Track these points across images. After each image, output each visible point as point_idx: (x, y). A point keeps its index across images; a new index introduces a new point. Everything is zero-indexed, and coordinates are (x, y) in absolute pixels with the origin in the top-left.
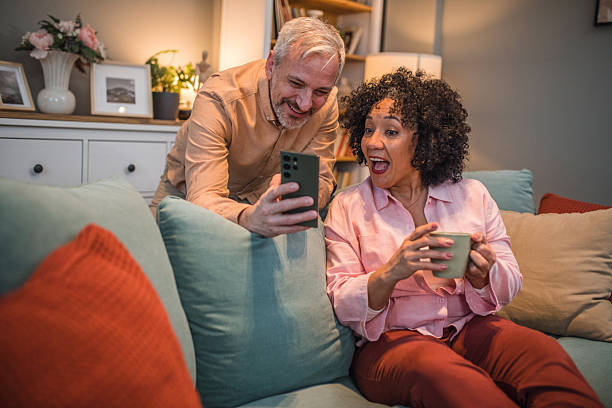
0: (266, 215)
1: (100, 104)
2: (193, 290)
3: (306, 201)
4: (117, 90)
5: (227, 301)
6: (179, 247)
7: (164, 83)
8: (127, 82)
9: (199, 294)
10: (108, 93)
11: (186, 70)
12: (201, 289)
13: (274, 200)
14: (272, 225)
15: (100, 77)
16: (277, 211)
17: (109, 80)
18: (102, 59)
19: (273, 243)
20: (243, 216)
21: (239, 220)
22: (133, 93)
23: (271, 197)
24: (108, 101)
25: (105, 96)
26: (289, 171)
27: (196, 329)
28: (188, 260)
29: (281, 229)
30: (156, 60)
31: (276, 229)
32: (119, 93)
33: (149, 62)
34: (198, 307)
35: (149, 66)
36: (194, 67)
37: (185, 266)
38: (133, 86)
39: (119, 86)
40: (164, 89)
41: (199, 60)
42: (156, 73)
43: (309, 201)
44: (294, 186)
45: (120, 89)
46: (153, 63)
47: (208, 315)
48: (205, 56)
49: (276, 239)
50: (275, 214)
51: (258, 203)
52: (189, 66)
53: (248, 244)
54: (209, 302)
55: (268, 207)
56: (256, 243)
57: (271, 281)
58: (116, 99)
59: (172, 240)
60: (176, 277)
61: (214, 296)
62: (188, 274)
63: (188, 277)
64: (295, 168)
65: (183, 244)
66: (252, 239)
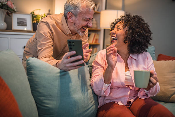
0: (65, 64)
1: (15, 26)
2: (38, 91)
3: (79, 57)
4: (20, 22)
5: (51, 96)
6: (33, 75)
7: (37, 20)
8: (24, 19)
9: (40, 93)
10: (18, 23)
11: (43, 16)
12: (41, 91)
13: (67, 58)
14: (68, 67)
15: (15, 18)
16: (69, 62)
17: (18, 19)
18: (15, 12)
19: (68, 74)
20: (57, 64)
21: (56, 65)
22: (26, 23)
23: (66, 57)
24: (18, 25)
25: (16, 24)
26: (71, 47)
27: (39, 106)
28: (36, 80)
29: (71, 68)
30: (34, 12)
31: (70, 68)
32: (21, 23)
33: (31, 13)
34: (40, 98)
35: (31, 14)
36: (46, 15)
37: (35, 82)
38: (26, 21)
39: (21, 20)
40: (37, 22)
41: (48, 12)
42: (34, 16)
43: (80, 57)
44: (74, 52)
45: (22, 22)
46: (33, 13)
47: (43, 101)
48: (49, 11)
49: (70, 72)
50: (68, 63)
51: (62, 59)
52: (45, 14)
53: (59, 75)
54: (44, 96)
55: (66, 61)
56: (62, 74)
57: (68, 88)
58: (20, 25)
59: (31, 73)
60: (31, 87)
61: (46, 94)
62: (36, 85)
63: (36, 87)
64: (73, 45)
65: (35, 74)
66: (61, 72)
